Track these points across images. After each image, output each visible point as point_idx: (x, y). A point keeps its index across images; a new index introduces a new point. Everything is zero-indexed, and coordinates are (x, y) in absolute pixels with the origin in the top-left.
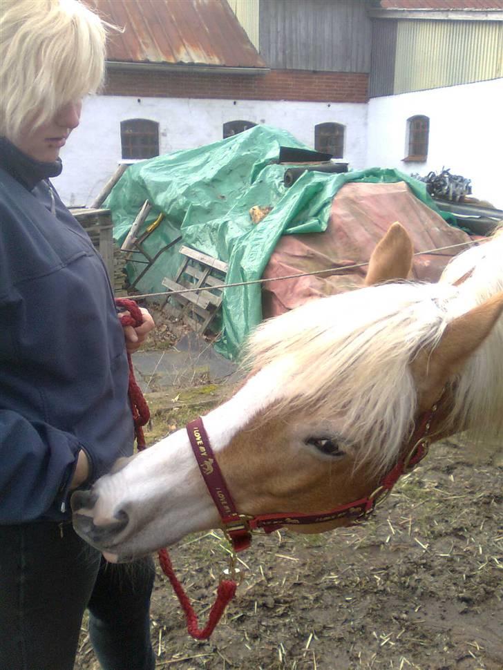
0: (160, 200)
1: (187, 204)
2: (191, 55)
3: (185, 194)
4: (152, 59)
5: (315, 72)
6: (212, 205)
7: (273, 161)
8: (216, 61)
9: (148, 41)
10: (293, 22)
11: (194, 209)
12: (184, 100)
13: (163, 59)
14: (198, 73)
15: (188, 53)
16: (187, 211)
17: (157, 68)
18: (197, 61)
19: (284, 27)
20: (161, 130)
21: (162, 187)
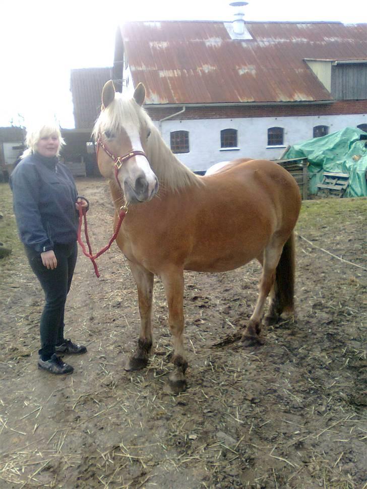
0: (310, 157)
1: (324, 157)
2: (300, 97)
3: (323, 154)
4: (284, 100)
5: (357, 100)
6: (334, 157)
7: (357, 140)
8: (311, 99)
9: (280, 92)
10: (347, 78)
11: (328, 159)
12: (296, 117)
13: (288, 100)
14: (304, 105)
15: (298, 96)
16: (325, 160)
17: (286, 104)
18: (303, 100)
19: (343, 80)
20: (285, 131)
21: (311, 152)
